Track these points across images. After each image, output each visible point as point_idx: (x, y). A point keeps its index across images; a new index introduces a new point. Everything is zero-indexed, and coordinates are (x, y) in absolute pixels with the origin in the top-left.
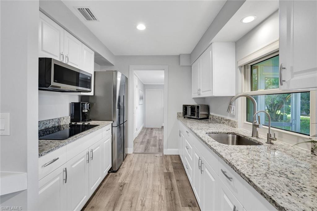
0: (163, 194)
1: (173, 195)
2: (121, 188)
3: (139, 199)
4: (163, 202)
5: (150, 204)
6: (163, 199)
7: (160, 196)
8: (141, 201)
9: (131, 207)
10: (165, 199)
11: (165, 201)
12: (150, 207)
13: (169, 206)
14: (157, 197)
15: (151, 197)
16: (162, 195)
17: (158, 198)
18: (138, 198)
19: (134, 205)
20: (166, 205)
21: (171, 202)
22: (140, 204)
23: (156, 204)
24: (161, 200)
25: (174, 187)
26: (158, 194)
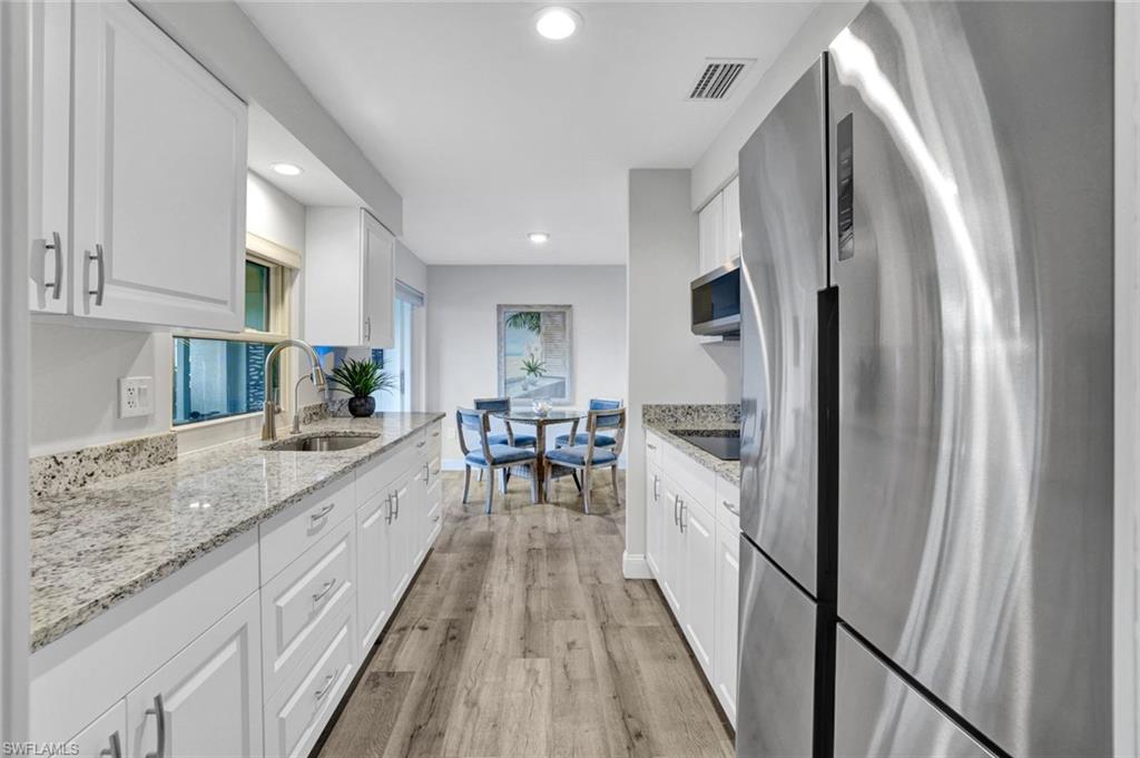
0: (459, 711)
1: (425, 710)
2: (634, 725)
3: (547, 688)
4: (470, 684)
5: (509, 676)
6: (465, 692)
7: (472, 704)
8: (540, 682)
9: (565, 667)
10: (457, 693)
11: (459, 686)
12: (509, 667)
13: (453, 673)
14: (485, 698)
15: (506, 695)
16: (467, 706)
17: (483, 693)
18: (553, 690)
19: (560, 671)
20: (463, 675)
21: (442, 684)
22: (541, 675)
23: (490, 678)
24: (474, 691)
25: (403, 745)
26: (482, 711)
